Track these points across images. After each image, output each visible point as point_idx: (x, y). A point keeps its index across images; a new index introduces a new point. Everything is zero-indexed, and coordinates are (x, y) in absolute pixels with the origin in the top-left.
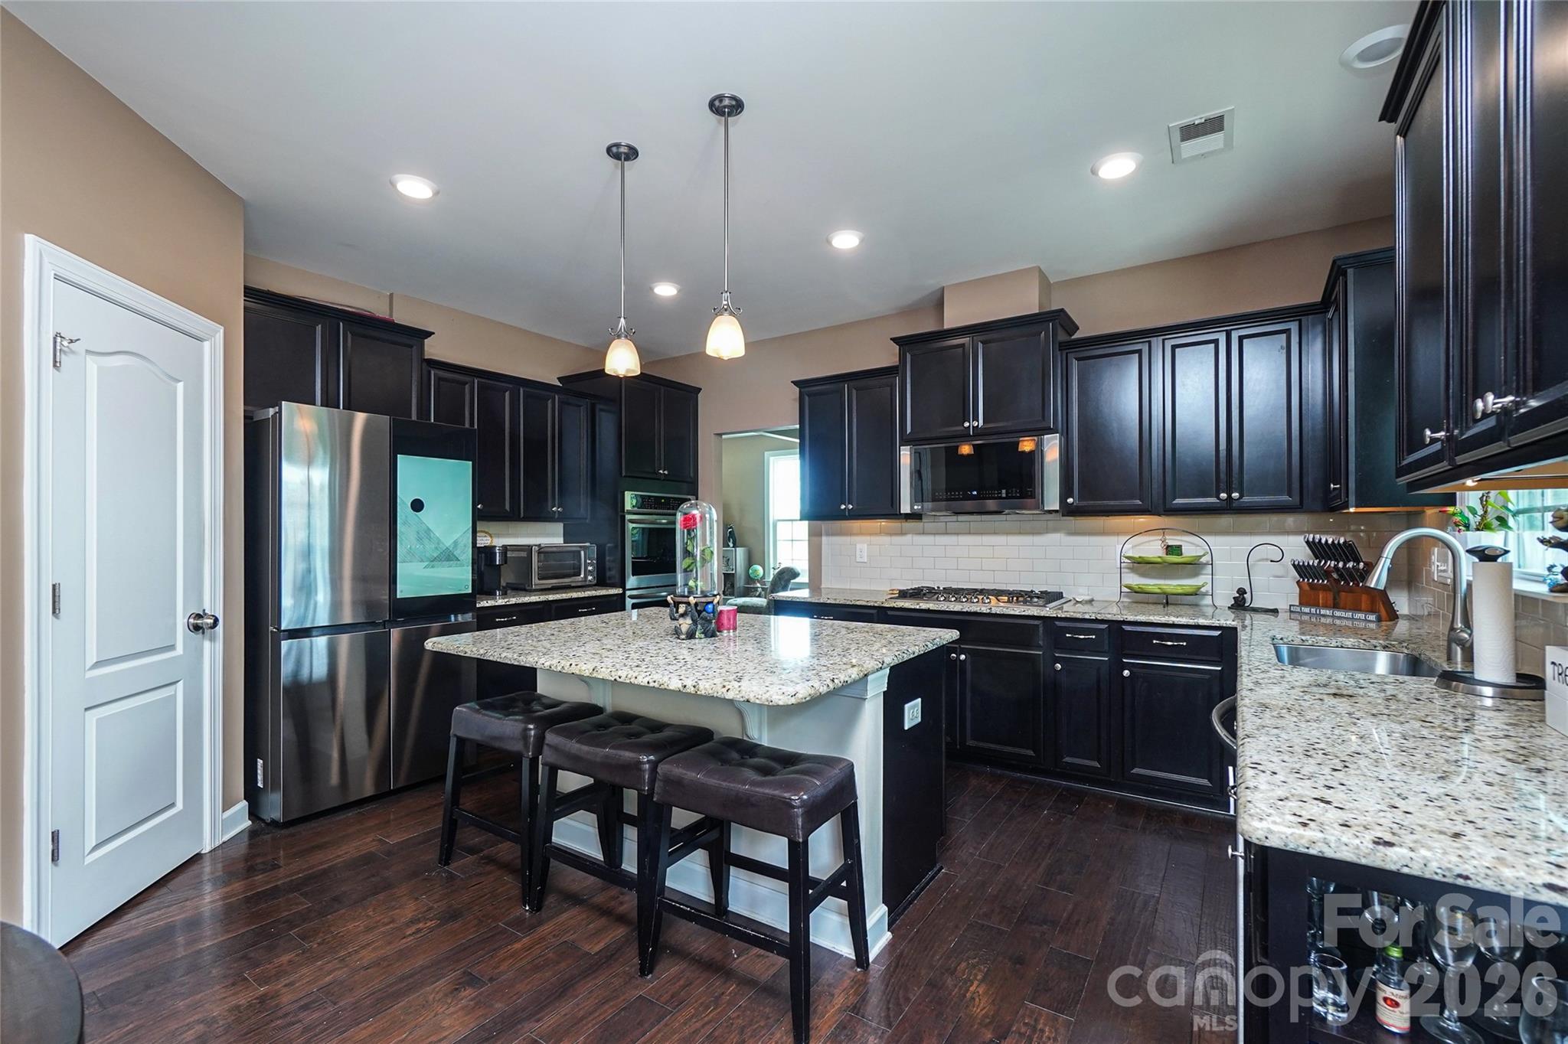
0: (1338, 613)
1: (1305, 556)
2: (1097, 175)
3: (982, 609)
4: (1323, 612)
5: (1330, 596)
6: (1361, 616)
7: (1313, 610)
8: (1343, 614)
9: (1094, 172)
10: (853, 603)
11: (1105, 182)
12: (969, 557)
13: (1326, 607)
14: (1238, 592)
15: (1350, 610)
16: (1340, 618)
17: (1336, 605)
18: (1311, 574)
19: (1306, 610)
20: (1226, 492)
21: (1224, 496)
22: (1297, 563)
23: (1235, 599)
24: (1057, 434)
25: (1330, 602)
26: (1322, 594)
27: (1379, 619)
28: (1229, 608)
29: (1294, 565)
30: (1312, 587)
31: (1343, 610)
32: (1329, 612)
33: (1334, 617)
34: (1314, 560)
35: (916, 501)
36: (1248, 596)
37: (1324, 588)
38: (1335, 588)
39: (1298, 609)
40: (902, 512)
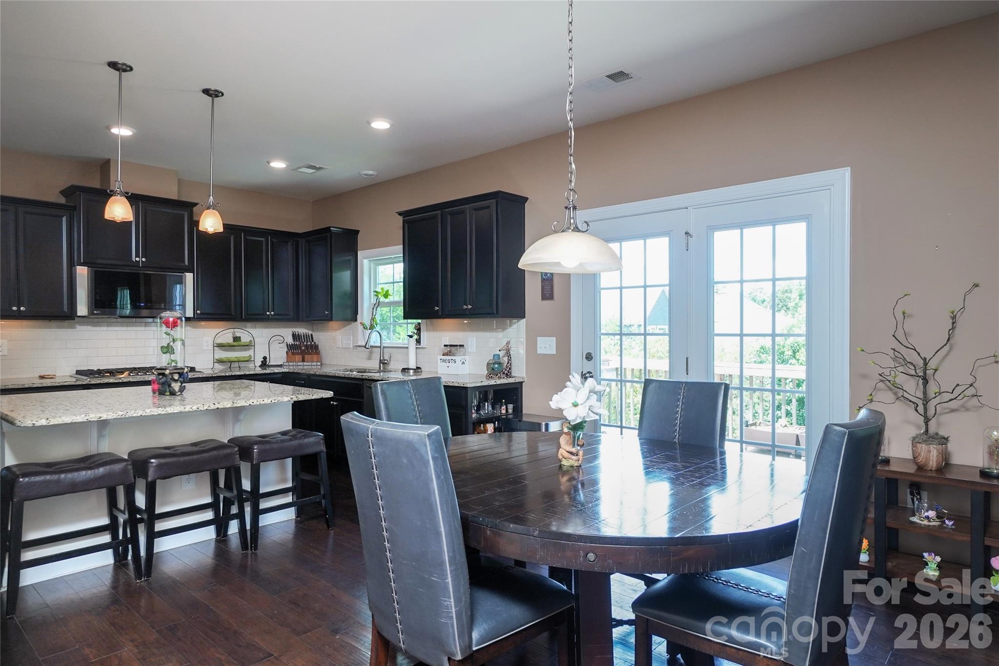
0: (305, 364)
1: (290, 340)
4: (299, 364)
5: (301, 356)
6: (315, 364)
7: (294, 364)
8: (308, 364)
9: (268, 163)
10: (61, 384)
11: (272, 168)
12: (107, 348)
13: (299, 362)
14: (263, 358)
15: (310, 362)
16: (306, 365)
17: (303, 361)
18: (293, 348)
19: (291, 364)
20: (269, 312)
21: (268, 313)
22: (288, 343)
23: (262, 362)
24: (192, 274)
25: (301, 359)
26: (297, 356)
27: (321, 364)
28: (260, 366)
29: (287, 345)
30: (293, 354)
31: (307, 362)
32: (301, 364)
33: (304, 365)
34: (294, 341)
35: (95, 308)
36: (268, 360)
37: (298, 354)
38: (303, 353)
39: (287, 364)
40: (78, 315)
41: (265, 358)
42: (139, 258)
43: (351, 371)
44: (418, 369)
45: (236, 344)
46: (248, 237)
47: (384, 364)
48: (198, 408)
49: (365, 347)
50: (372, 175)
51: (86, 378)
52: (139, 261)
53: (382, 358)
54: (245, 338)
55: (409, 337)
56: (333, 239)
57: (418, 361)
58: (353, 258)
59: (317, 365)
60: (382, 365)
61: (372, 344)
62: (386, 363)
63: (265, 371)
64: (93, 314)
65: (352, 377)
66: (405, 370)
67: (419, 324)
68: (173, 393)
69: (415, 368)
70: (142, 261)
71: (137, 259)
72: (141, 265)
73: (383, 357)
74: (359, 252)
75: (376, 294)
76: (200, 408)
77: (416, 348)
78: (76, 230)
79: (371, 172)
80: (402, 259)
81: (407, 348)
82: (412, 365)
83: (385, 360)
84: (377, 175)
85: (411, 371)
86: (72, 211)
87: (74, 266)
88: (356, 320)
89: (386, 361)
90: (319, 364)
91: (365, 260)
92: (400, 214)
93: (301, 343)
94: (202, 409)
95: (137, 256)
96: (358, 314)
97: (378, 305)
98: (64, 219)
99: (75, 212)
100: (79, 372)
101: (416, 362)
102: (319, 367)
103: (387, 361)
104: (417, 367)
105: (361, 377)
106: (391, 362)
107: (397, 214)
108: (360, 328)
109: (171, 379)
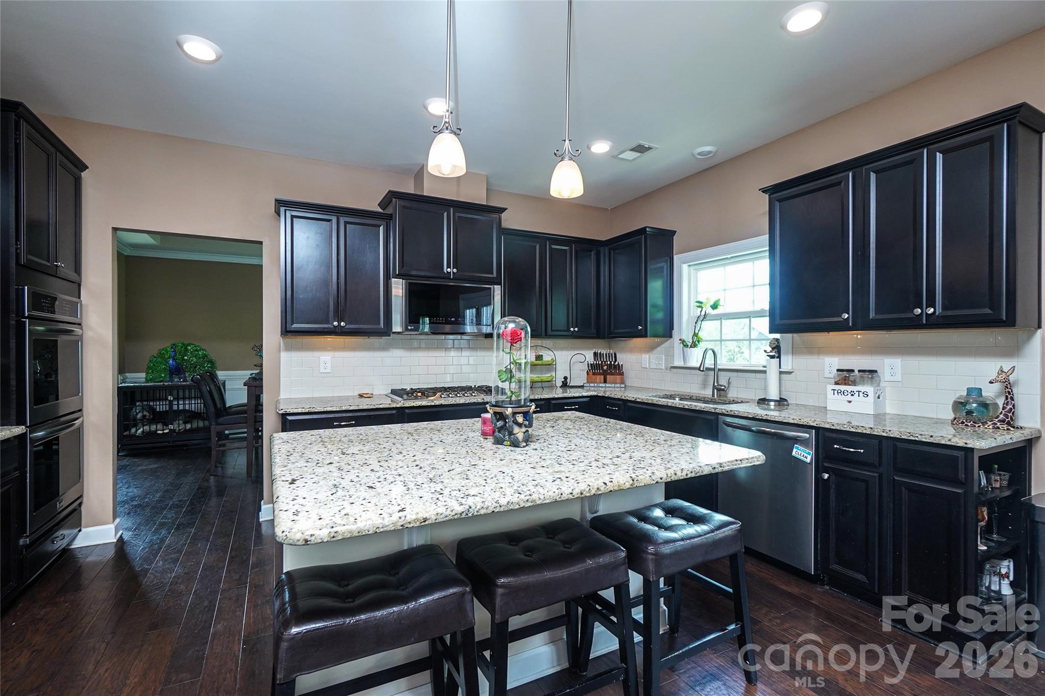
0: (607, 385)
1: (591, 360)
2: (590, 149)
3: (478, 400)
4: (600, 385)
5: (602, 377)
6: (619, 385)
7: (596, 385)
8: (610, 385)
11: (594, 154)
13: (601, 383)
14: (564, 378)
15: (613, 383)
16: (609, 388)
17: (605, 382)
18: (594, 368)
19: (592, 385)
20: (572, 327)
21: (572, 329)
22: (590, 363)
23: (563, 382)
24: (500, 286)
25: (603, 381)
26: (598, 377)
27: (625, 386)
28: (560, 387)
29: (588, 364)
30: (594, 374)
31: (609, 383)
32: (603, 385)
33: (606, 387)
34: (595, 360)
35: (409, 323)
36: (568, 380)
37: (600, 374)
38: (605, 374)
39: (588, 385)
40: (393, 331)
41: (566, 378)
42: (450, 268)
43: (672, 397)
44: (782, 402)
45: (538, 362)
46: (554, 247)
47: (719, 390)
48: (582, 494)
49: (699, 369)
50: (710, 152)
51: (400, 399)
52: (451, 272)
53: (716, 384)
54: (547, 357)
55: (768, 358)
56: (648, 241)
57: (783, 389)
58: (667, 265)
59: (621, 387)
60: (716, 390)
61: (707, 365)
62: (723, 390)
63: (565, 395)
64: (407, 330)
65: (697, 409)
66: (763, 401)
67: (777, 340)
68: (515, 444)
69: (779, 399)
70: (453, 272)
71: (449, 270)
72: (452, 277)
73: (717, 382)
74: (675, 257)
75: (698, 304)
76: (584, 493)
77: (780, 372)
78: (392, 240)
79: (708, 149)
80: (767, 254)
81: (765, 372)
82: (773, 394)
83: (721, 386)
84: (717, 151)
85: (772, 403)
86: (388, 221)
87: (390, 279)
88: (671, 336)
89: (723, 387)
90: (623, 386)
91: (684, 265)
92: (765, 191)
93: (602, 362)
94: (588, 495)
95: (448, 266)
96: (673, 329)
97: (704, 318)
98: (381, 228)
99: (391, 221)
100: (394, 392)
101: (780, 391)
102: (623, 389)
103: (725, 386)
104: (780, 398)
105: (713, 411)
106: (731, 388)
107: (760, 192)
108: (678, 346)
109: (513, 421)
